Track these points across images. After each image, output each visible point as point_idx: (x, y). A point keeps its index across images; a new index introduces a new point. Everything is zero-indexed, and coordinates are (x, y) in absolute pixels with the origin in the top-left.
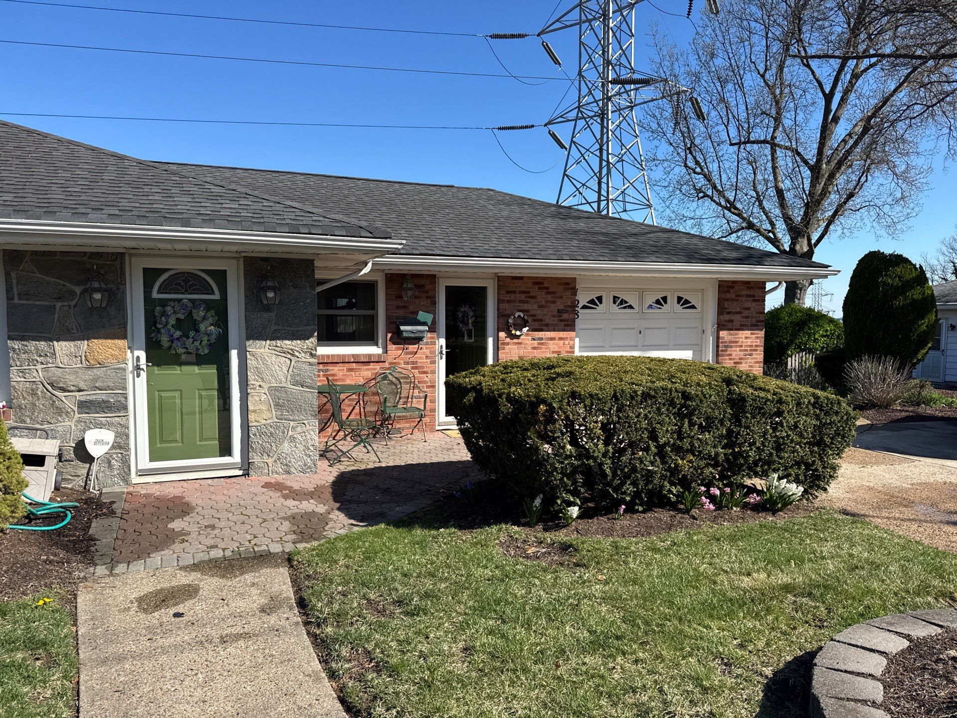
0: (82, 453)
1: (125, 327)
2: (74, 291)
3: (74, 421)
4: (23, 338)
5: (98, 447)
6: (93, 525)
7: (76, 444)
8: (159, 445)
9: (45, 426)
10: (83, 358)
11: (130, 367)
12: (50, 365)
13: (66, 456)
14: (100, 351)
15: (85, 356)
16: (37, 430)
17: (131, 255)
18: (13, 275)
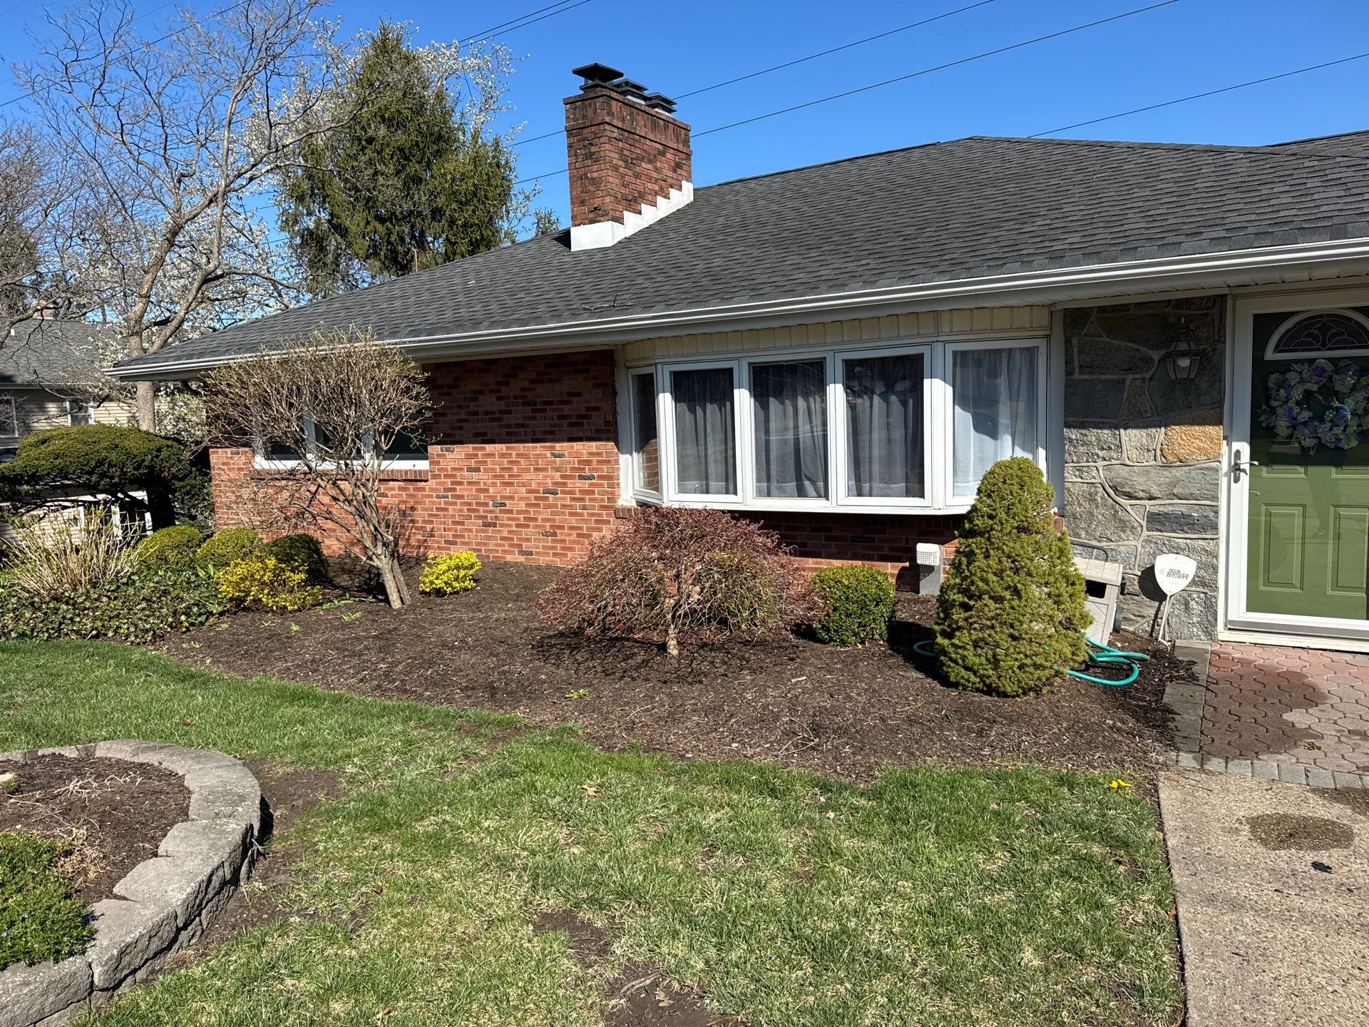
0: (1149, 585)
1: (1221, 407)
2: (1151, 358)
3: (1142, 539)
4: (1082, 426)
5: (1172, 579)
6: (1168, 690)
7: (1142, 572)
8: (1262, 588)
9: (1103, 544)
10: (1158, 452)
11: (1225, 467)
12: (1113, 462)
13: (1129, 588)
14: (1182, 442)
15: (1161, 450)
16: (1094, 547)
17: (1235, 297)
18: (1075, 341)
